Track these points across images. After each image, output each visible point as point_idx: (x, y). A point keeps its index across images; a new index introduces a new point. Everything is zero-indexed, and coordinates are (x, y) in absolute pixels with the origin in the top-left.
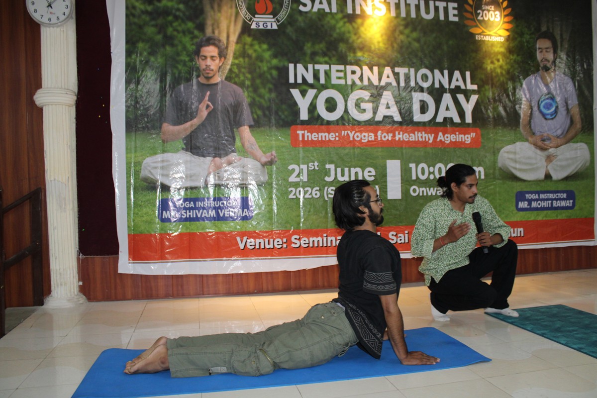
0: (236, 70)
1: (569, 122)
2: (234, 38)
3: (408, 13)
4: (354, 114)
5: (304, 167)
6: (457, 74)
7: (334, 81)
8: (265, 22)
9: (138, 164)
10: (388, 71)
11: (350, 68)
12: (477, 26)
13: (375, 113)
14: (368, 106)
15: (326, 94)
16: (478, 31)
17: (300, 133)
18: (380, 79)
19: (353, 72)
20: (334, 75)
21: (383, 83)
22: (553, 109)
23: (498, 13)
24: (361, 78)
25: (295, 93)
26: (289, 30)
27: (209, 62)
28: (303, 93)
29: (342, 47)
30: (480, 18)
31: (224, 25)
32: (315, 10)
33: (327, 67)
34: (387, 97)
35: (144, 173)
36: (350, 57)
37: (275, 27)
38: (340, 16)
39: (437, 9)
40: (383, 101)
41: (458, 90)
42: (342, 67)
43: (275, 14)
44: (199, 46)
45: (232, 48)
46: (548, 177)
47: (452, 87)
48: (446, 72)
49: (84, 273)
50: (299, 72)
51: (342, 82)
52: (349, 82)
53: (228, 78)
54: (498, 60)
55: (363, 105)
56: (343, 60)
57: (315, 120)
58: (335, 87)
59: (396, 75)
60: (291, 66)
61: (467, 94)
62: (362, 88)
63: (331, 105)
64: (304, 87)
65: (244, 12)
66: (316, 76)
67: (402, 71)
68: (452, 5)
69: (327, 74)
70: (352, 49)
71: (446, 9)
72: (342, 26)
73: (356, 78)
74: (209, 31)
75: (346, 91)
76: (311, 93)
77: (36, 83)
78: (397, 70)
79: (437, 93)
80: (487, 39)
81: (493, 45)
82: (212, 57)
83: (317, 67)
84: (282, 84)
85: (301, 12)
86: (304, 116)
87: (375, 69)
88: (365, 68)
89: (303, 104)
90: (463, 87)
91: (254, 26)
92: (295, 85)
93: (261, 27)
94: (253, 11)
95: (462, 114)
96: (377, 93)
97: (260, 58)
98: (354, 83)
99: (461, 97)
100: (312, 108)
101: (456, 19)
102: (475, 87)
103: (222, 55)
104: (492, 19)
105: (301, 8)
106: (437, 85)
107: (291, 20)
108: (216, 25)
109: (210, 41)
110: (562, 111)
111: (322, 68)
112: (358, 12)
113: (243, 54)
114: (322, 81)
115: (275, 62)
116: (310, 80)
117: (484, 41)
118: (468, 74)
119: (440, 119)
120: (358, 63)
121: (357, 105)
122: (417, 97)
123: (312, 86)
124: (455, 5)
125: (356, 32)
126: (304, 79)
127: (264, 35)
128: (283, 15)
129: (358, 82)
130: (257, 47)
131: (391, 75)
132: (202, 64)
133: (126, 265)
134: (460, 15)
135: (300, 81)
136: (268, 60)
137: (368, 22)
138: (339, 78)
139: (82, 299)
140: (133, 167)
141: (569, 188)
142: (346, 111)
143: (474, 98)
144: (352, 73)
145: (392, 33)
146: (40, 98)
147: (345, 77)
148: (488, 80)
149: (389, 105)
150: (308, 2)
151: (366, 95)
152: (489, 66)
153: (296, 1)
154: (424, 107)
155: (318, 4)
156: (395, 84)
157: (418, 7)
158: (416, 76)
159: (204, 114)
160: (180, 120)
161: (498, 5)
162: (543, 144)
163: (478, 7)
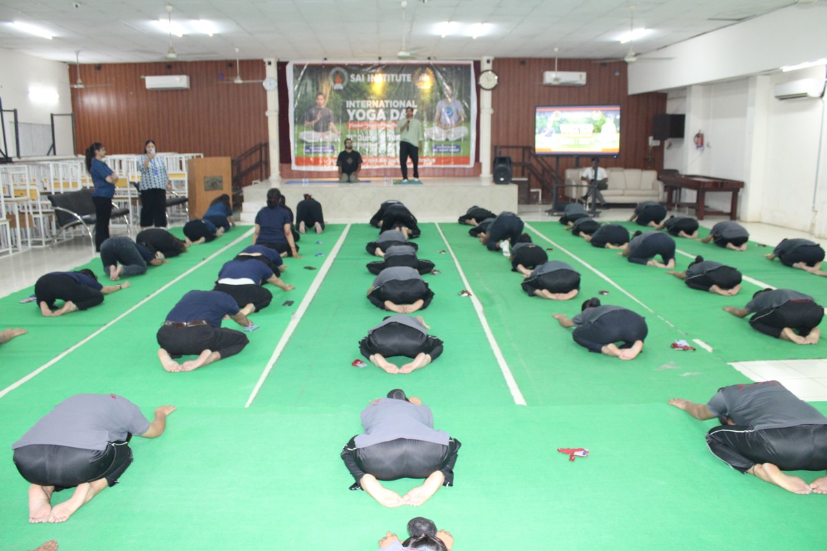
1: (458, 118)
2: (328, 92)
3: (391, 79)
4: (369, 117)
6: (409, 102)
7: (362, 106)
8: (340, 86)
9: (298, 135)
10: (382, 102)
11: (368, 102)
12: (418, 83)
13: (377, 116)
14: (374, 115)
15: (359, 111)
17: (350, 124)
20: (362, 104)
21: (380, 106)
22: (451, 113)
23: (428, 77)
24: (372, 105)
25: (349, 111)
26: (347, 89)
27: (320, 101)
28: (351, 111)
29: (365, 94)
30: (420, 79)
31: (325, 87)
32: (356, 81)
33: (360, 101)
34: (381, 111)
35: (300, 137)
36: (369, 98)
37: (342, 88)
38: (365, 83)
39: (402, 78)
40: (379, 114)
42: (365, 101)
43: (342, 83)
44: (317, 95)
45: (328, 96)
46: (447, 140)
48: (404, 101)
49: (281, 169)
50: (350, 104)
51: (364, 107)
52: (368, 107)
54: (427, 95)
55: (372, 115)
56: (365, 99)
57: (355, 120)
58: (362, 109)
59: (385, 104)
60: (347, 102)
62: (373, 108)
63: (361, 115)
64: (352, 109)
65: (332, 83)
66: (356, 105)
67: (387, 102)
68: (409, 76)
69: (360, 104)
70: (369, 95)
71: (406, 78)
72: (366, 87)
73: (370, 105)
74: (320, 90)
75: (366, 110)
76: (354, 111)
77: (266, 108)
78: (385, 101)
80: (422, 87)
81: (425, 90)
84: (344, 108)
86: (351, 118)
87: (377, 101)
88: (374, 101)
89: (351, 114)
91: (335, 88)
92: (349, 108)
93: (338, 88)
94: (335, 83)
96: (377, 109)
97: (337, 99)
100: (354, 116)
101: (410, 81)
103: (325, 98)
104: (425, 80)
105: (352, 81)
106: (400, 106)
107: (348, 85)
108: (322, 88)
109: (321, 94)
110: (455, 114)
111: (358, 102)
112: (372, 81)
113: (330, 98)
114: (358, 106)
115: (342, 100)
116: (354, 106)
117: (421, 89)
118: (413, 102)
120: (371, 100)
121: (370, 115)
123: (354, 109)
125: (371, 88)
126: (352, 106)
127: (338, 91)
128: (345, 83)
129: (371, 107)
130: (336, 96)
132: (318, 102)
133: (294, 167)
134: (412, 79)
136: (340, 100)
137: (375, 85)
138: (364, 105)
139: (280, 178)
140: (296, 136)
142: (366, 117)
144: (369, 103)
145: (384, 89)
146: (267, 114)
147: (366, 105)
148: (423, 103)
149: (381, 114)
150: (354, 79)
151: (374, 111)
152: (423, 98)
153: (349, 78)
154: (395, 115)
155: (357, 79)
156: (384, 106)
157: (395, 78)
158: (392, 103)
159: (318, 118)
160: (311, 120)
161: (428, 74)
162: (445, 127)
163: (420, 75)
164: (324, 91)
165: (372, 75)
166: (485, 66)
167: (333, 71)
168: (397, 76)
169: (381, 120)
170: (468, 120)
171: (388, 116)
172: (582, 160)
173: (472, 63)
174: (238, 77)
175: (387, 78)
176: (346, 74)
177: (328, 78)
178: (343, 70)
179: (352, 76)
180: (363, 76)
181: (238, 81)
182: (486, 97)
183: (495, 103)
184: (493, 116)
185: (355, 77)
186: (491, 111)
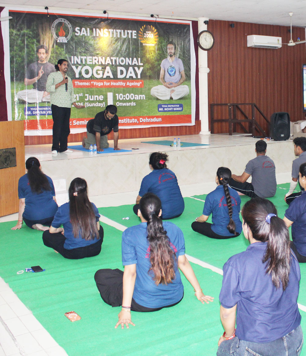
0: (52, 58)
1: (180, 77)
2: (51, 46)
3: (117, 35)
4: (96, 75)
5: (77, 95)
6: (135, 59)
7: (88, 63)
8: (63, 40)
10: (108, 59)
11: (94, 58)
12: (143, 40)
13: (103, 74)
14: (101, 72)
15: (85, 68)
16: (145, 42)
17: (76, 82)
18: (105, 62)
19: (95, 59)
20: (88, 60)
22: (174, 72)
23: (152, 34)
24: (98, 62)
25: (74, 67)
26: (72, 43)
27: (42, 55)
28: (77, 67)
30: (145, 36)
31: (47, 40)
32: (81, 35)
33: (85, 57)
34: (108, 68)
35: (19, 97)
36: (94, 53)
37: (66, 42)
38: (90, 37)
39: (128, 33)
40: (106, 71)
41: (135, 65)
42: (91, 57)
43: (66, 36)
44: (38, 49)
45: (51, 50)
46: (171, 98)
47: (133, 64)
48: (131, 59)
50: (75, 59)
51: (91, 63)
52: (94, 63)
53: (49, 61)
54: (152, 53)
55: (99, 72)
56: (91, 55)
57: (81, 78)
58: (88, 65)
59: (112, 60)
60: (72, 57)
61: (139, 67)
62: (99, 65)
63: (87, 72)
64: (77, 65)
65: (55, 36)
66: (82, 61)
67: (114, 59)
68: (134, 32)
69: (86, 60)
70: (95, 50)
71: (132, 33)
72: (92, 41)
73: (96, 61)
74: (42, 43)
75: (92, 66)
76: (80, 67)
78: (112, 58)
79: (127, 67)
80: (147, 45)
81: (150, 47)
82: (43, 53)
83: (82, 57)
85: (76, 36)
86: (77, 76)
87: (104, 58)
88: (100, 58)
89: (77, 71)
90: (137, 64)
91: (58, 41)
92: (74, 64)
93: (61, 42)
94: (58, 35)
95: (136, 74)
96: (104, 67)
97: (61, 54)
98: (96, 64)
99: (136, 68)
100: (80, 73)
101: (135, 37)
102: (142, 64)
103: (47, 52)
104: (150, 37)
105: (76, 34)
106: (127, 64)
107: (72, 39)
108: (44, 41)
109: (42, 47)
110: (177, 73)
111: (84, 58)
112: (98, 35)
113: (53, 52)
114: (84, 63)
116: (79, 62)
117: (146, 46)
118: (139, 59)
119: (128, 77)
120: (97, 55)
121: (97, 73)
122: (119, 69)
123: (80, 65)
124: (135, 32)
125: (97, 43)
126: (77, 62)
127: (62, 45)
128: (69, 37)
129: (97, 63)
130: (60, 49)
131: (110, 60)
132: (40, 56)
134: (137, 36)
135: (75, 63)
136: (65, 55)
137: (101, 39)
138: (90, 62)
140: (14, 95)
141: (180, 103)
142: (93, 74)
143: (141, 68)
147: (92, 62)
148: (148, 61)
149: (108, 72)
150: (79, 32)
151: (100, 68)
152: (148, 56)
153: (74, 31)
154: (122, 72)
155: (82, 32)
156: (111, 64)
157: (121, 33)
158: (119, 60)
159: (41, 75)
160: (32, 76)
161: (152, 31)
162: (169, 86)
163: (144, 32)
164: (46, 45)
165: (97, 29)
166: (202, 27)
167: (56, 22)
168: (122, 31)
169: (108, 77)
171: (115, 73)
173: (191, 23)
175: (113, 33)
176: (70, 26)
177: (50, 29)
178: (67, 22)
179: (77, 29)
180: (88, 29)
182: (203, 56)
183: (211, 62)
184: (209, 74)
185: (80, 30)
186: (208, 70)
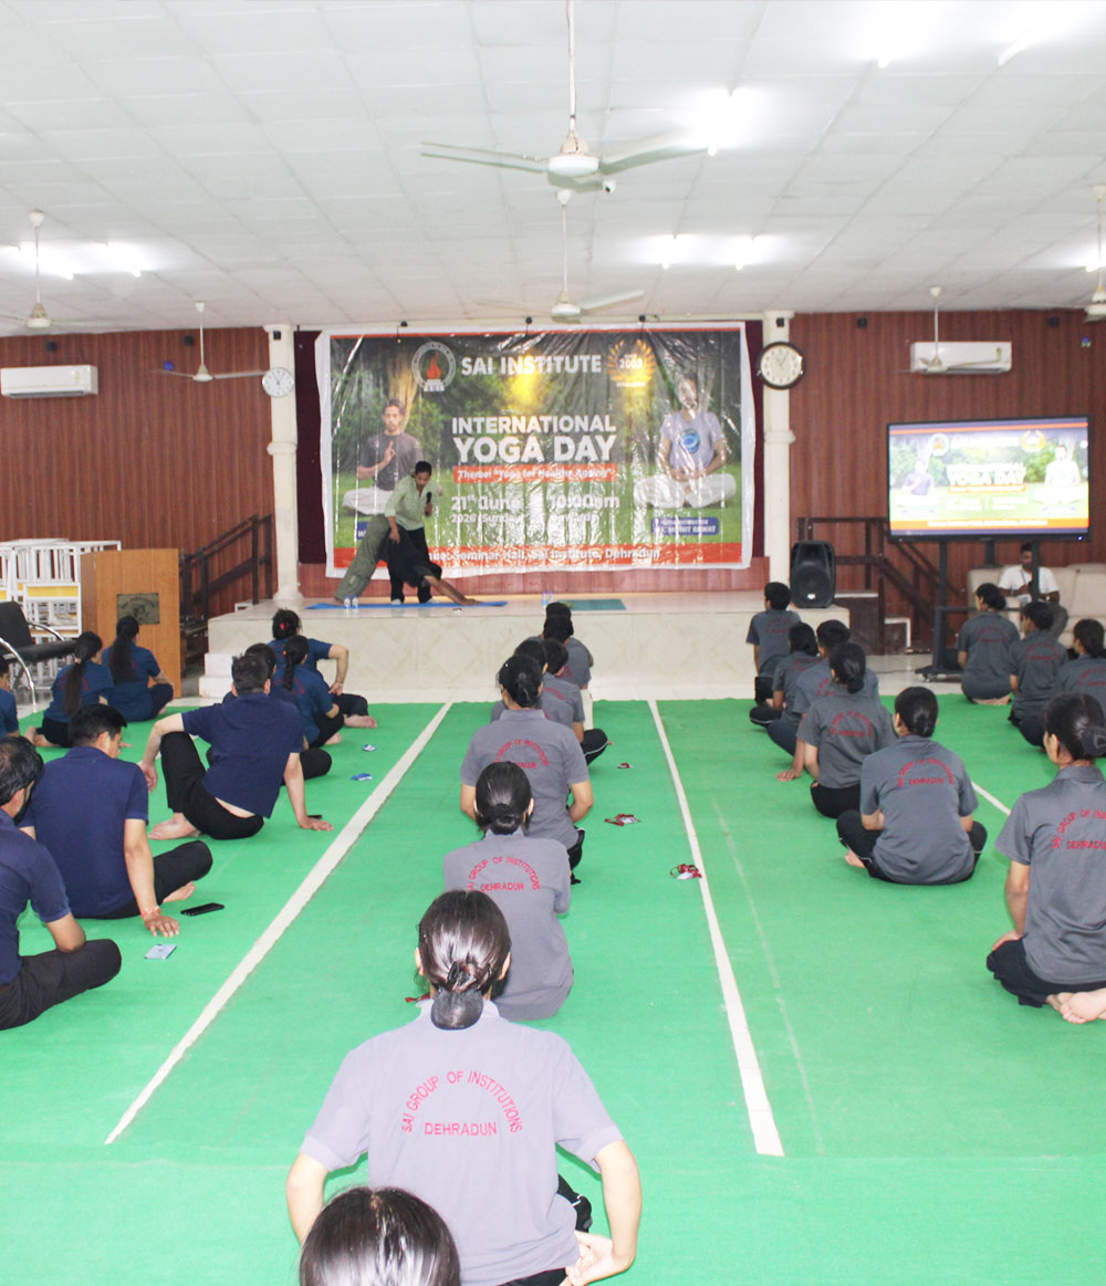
0: (412, 424)
1: (712, 455)
2: (410, 399)
3: (554, 368)
4: (503, 456)
5: (464, 498)
6: (597, 418)
7: (489, 430)
8: (435, 385)
9: (341, 496)
10: (534, 419)
11: (501, 419)
12: (618, 374)
13: (522, 453)
14: (516, 450)
15: (482, 441)
16: (620, 378)
17: (460, 472)
18: (527, 427)
19: (505, 423)
20: (488, 426)
21: (529, 431)
22: (695, 443)
23: (640, 360)
24: (511, 427)
25: (457, 441)
26: (454, 391)
27: (392, 419)
28: (464, 441)
29: (496, 403)
30: (622, 366)
31: (402, 389)
32: (475, 373)
33: (482, 419)
34: (532, 441)
35: (346, 503)
36: (503, 411)
37: (442, 389)
38: (495, 376)
39: (581, 363)
40: (528, 448)
41: (597, 432)
42: (495, 419)
43: (442, 378)
44: (385, 406)
45: (410, 407)
46: (686, 505)
47: (592, 429)
48: (586, 418)
49: (302, 576)
50: (460, 424)
51: (495, 431)
52: (501, 431)
53: (406, 431)
54: (638, 403)
55: (511, 449)
56: (496, 413)
57: (472, 462)
58: (489, 435)
59: (541, 423)
60: (455, 420)
61: (606, 435)
62: (513, 435)
63: (485, 450)
64: (464, 436)
65: (418, 378)
66: (474, 426)
67: (546, 419)
68: (596, 358)
69: (483, 425)
70: (504, 403)
71: (589, 363)
72: (497, 386)
73: (507, 427)
74: (391, 395)
75: (498, 438)
76: (470, 441)
77: (268, 438)
78: (542, 418)
79: (577, 437)
80: (627, 385)
81: (633, 389)
82: (395, 416)
83: (475, 420)
84: (448, 435)
85: (463, 376)
86: (464, 458)
87: (523, 418)
88: (515, 419)
89: (463, 448)
90: (602, 429)
91: (426, 389)
92: (457, 435)
93: (432, 390)
94: (425, 377)
95: (599, 452)
96: (524, 437)
97: (430, 415)
98: (505, 432)
99: (599, 439)
100: (471, 453)
101: (599, 370)
102: (614, 429)
103: (402, 412)
104: (633, 367)
105: (464, 372)
106: (577, 430)
107: (455, 383)
108: (396, 390)
109: (394, 402)
111: (479, 420)
112: (511, 373)
113: (415, 412)
114: (479, 430)
115: (441, 417)
116: (469, 430)
117: (624, 388)
118: (607, 418)
119: (578, 458)
120: (509, 415)
121: (507, 451)
122: (559, 441)
123: (470, 435)
124: (599, 357)
125: (508, 388)
126: (464, 430)
127: (433, 396)
128: (449, 379)
129: (508, 431)
130: (428, 406)
131: (537, 423)
132: (386, 420)
133: (332, 571)
134: (603, 367)
135: (461, 431)
136: (438, 417)
137: (518, 381)
138: (493, 428)
139: (300, 595)
140: (338, 500)
141: (711, 516)
142: (498, 454)
143: (612, 439)
144: (503, 424)
145: (539, 391)
146: (272, 449)
147: (498, 427)
148: (629, 422)
149: (534, 449)
150: (469, 367)
151: (515, 441)
152: (628, 409)
153: (459, 366)
154: (564, 448)
155: (481, 367)
156: (539, 430)
157: (563, 364)
158: (559, 423)
159: (389, 458)
160: (370, 463)
161: (639, 353)
163: (621, 357)
164: (401, 398)
165: (511, 360)
166: (773, 333)
167: (422, 350)
168: (568, 358)
169: (533, 462)
170: (735, 457)
171: (548, 453)
172: (1000, 548)
173: (742, 326)
174: (203, 368)
175: (545, 366)
176: (450, 356)
177: (409, 366)
178: (444, 349)
179: (466, 361)
180: (490, 360)
181: (203, 376)
182: (778, 406)
183: (798, 420)
184: (792, 447)
185: (473, 364)
186: (790, 437)
